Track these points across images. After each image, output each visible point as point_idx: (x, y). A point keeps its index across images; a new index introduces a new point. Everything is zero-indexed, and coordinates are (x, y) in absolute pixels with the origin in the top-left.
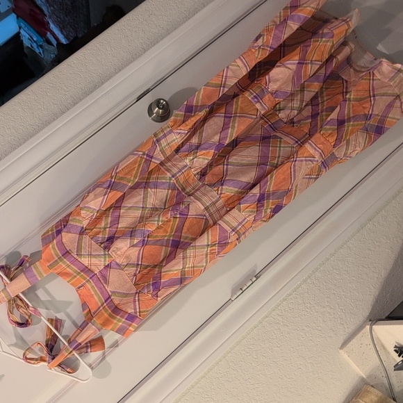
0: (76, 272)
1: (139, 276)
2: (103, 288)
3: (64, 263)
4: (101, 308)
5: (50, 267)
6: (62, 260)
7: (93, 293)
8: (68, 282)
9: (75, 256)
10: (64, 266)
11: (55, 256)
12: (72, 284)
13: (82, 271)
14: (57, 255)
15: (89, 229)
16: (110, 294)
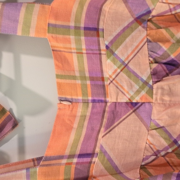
0: (82, 71)
1: (161, 160)
2: (95, 133)
3: (78, 42)
4: (64, 161)
5: (52, 28)
6: (77, 34)
7: (75, 125)
8: (58, 76)
9: (103, 47)
10: (73, 46)
11: (73, 17)
12: (59, 86)
13: (92, 79)
14: (77, 20)
15: (155, 24)
16: (97, 150)
